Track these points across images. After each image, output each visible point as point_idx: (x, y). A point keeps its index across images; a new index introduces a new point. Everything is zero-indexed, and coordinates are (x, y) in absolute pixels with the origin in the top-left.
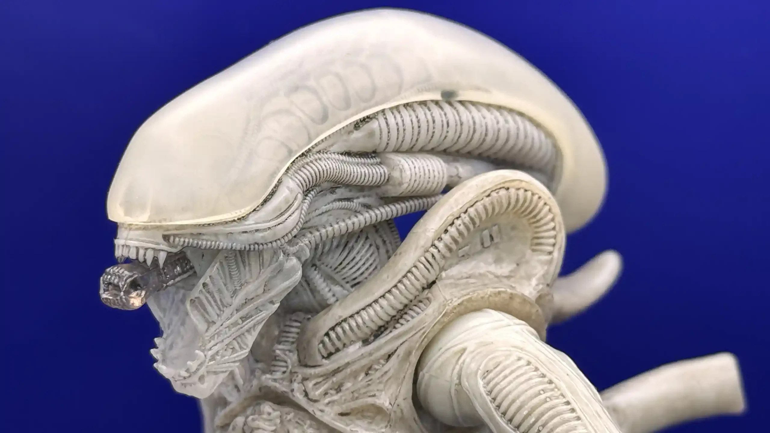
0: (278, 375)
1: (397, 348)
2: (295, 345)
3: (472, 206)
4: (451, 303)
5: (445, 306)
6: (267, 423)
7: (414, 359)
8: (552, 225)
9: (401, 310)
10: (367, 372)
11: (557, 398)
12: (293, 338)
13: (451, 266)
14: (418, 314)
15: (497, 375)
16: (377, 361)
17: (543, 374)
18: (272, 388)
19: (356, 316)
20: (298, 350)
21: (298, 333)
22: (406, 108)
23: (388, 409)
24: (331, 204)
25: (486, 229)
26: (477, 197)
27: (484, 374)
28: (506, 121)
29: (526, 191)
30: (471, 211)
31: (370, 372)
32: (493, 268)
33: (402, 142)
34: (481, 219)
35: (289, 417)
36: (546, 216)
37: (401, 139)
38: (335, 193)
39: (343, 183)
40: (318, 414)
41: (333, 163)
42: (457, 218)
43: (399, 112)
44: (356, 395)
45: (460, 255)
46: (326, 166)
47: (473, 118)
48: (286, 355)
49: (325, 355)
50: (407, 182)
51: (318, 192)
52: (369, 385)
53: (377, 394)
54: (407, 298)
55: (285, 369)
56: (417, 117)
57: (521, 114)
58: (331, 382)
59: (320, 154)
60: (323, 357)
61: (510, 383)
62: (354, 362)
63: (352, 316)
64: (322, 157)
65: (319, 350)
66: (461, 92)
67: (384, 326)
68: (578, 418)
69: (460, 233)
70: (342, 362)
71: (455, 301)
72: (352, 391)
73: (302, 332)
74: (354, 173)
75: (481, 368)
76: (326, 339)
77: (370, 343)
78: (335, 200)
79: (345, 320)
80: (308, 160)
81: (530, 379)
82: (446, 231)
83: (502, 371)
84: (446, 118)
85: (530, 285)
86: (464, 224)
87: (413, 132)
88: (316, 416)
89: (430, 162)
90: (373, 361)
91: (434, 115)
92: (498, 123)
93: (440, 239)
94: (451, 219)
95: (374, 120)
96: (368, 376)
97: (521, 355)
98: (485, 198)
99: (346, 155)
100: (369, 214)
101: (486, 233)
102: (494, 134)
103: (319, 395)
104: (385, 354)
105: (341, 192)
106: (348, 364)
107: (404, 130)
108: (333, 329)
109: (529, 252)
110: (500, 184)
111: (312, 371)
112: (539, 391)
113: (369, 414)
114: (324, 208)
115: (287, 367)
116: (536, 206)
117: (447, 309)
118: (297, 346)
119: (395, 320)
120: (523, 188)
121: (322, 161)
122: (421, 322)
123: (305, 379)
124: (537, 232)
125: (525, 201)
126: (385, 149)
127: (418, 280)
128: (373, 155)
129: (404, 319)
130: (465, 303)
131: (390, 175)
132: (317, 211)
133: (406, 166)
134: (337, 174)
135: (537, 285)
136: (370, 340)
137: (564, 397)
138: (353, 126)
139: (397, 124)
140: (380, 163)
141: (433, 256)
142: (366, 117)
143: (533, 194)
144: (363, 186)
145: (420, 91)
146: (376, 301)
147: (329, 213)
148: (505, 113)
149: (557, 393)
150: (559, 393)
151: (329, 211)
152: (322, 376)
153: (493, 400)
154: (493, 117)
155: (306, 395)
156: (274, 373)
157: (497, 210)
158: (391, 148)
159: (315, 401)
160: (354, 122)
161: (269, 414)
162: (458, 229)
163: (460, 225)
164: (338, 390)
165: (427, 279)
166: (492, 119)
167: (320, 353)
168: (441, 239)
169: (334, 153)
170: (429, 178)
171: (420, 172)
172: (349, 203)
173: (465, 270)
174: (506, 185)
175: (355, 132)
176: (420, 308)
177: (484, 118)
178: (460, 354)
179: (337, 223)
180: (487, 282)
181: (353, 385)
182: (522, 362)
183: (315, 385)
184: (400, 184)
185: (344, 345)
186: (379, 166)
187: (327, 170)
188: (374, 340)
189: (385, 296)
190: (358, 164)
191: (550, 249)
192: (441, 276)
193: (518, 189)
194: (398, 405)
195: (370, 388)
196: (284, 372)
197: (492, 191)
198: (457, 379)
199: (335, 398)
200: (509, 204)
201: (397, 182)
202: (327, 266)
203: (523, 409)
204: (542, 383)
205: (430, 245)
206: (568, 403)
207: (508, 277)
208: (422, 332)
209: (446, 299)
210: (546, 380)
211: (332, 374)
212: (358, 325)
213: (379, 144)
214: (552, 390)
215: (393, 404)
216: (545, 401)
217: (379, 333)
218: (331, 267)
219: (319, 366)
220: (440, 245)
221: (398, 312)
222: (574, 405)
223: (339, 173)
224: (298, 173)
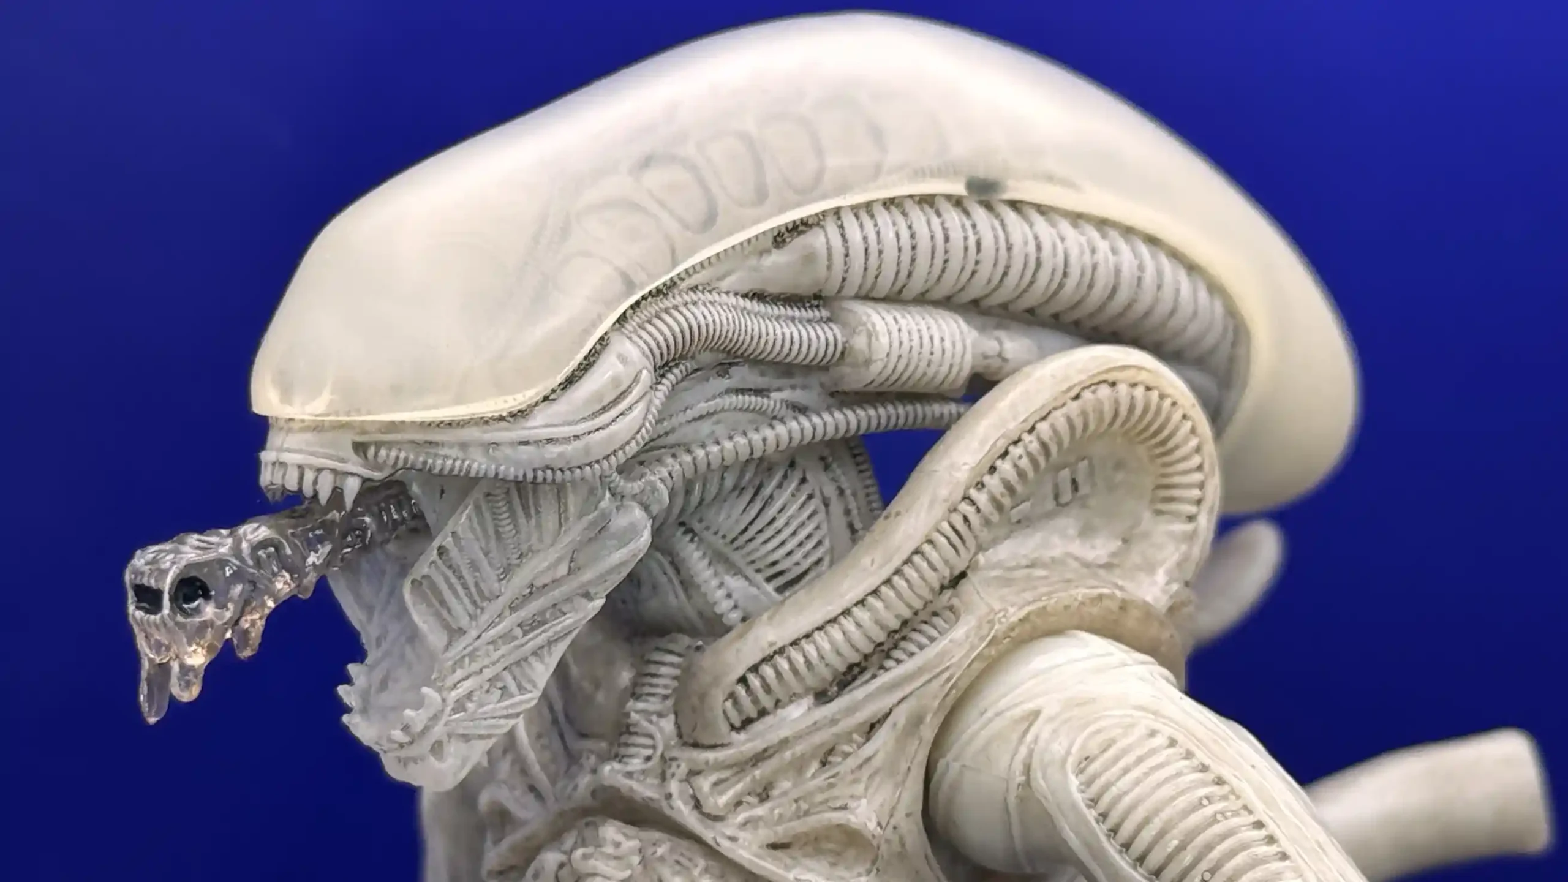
0: (636, 764)
1: (891, 710)
2: (670, 703)
3: (1044, 419)
4: (1004, 616)
5: (991, 622)
6: (613, 863)
7: (928, 732)
8: (1196, 460)
9: (896, 632)
10: (824, 760)
11: (1236, 814)
12: (666, 687)
13: (995, 542)
14: (932, 639)
15: (1106, 769)
16: (847, 737)
17: (1203, 765)
18: (623, 791)
19: (803, 642)
20: (676, 714)
21: (675, 678)
22: (887, 209)
23: (874, 836)
24: (718, 400)
25: (1064, 468)
26: (1055, 399)
27: (1080, 763)
28: (1114, 251)
29: (1148, 389)
30: (1043, 428)
31: (831, 759)
32: (1077, 548)
33: (876, 277)
34: (1060, 444)
35: (660, 851)
36: (1186, 440)
37: (872, 272)
38: (727, 376)
39: (746, 355)
40: (725, 846)
41: (722, 312)
42: (1015, 443)
43: (872, 216)
44: (804, 806)
45: (1014, 520)
46: (705, 317)
47: (1036, 238)
48: (651, 722)
49: (738, 724)
50: (882, 360)
51: (690, 371)
52: (831, 786)
53: (852, 804)
54: (909, 606)
55: (649, 752)
56: (910, 227)
57: (1152, 241)
58: (748, 779)
59: (695, 292)
60: (733, 728)
61: (1137, 782)
62: (799, 737)
63: (794, 643)
64: (699, 299)
65: (724, 712)
66: (1010, 183)
67: (858, 665)
68: (1284, 856)
69: (1021, 474)
70: (774, 738)
71: (1014, 614)
72: (796, 797)
73: (686, 676)
74: (768, 334)
75: (1074, 750)
76: (741, 691)
77: (831, 700)
78: (728, 391)
79: (781, 651)
80: (667, 303)
81: (1179, 774)
82: (993, 469)
83: (1116, 760)
84: (976, 233)
85: (1155, 583)
86: (1029, 454)
87: (899, 257)
88: (721, 850)
89: (936, 321)
90: (837, 735)
91: (947, 225)
92: (1093, 251)
93: (980, 485)
94: (1001, 445)
95: (816, 229)
96: (827, 767)
97: (1157, 726)
98: (1070, 402)
99: (756, 299)
100: (799, 423)
101: (1065, 474)
102: (1082, 274)
103: (727, 805)
104: (862, 724)
105: (741, 375)
106: (784, 743)
107: (880, 252)
108: (755, 669)
109: (1147, 515)
110: (1099, 373)
111: (711, 755)
112: (1201, 799)
113: (831, 846)
114: (703, 407)
115: (654, 747)
116: (1168, 420)
117: (997, 630)
118: (675, 704)
119: (883, 651)
120: (1141, 383)
121: (698, 308)
122: (941, 655)
123: (693, 773)
124: (1164, 476)
125: (1145, 410)
126: (839, 291)
127: (935, 570)
128: (816, 303)
129: (901, 649)
130: (1032, 617)
131: (847, 345)
132: (689, 411)
133: (880, 326)
134: (730, 334)
135: (1168, 583)
136: (830, 693)
137: (1250, 812)
138: (770, 240)
139: (865, 238)
140: (829, 320)
141: (966, 519)
142: (798, 223)
143: (1162, 397)
144: (788, 364)
145: (920, 174)
146: (846, 612)
147: (715, 418)
148: (1113, 234)
149: (1233, 804)
150: (1240, 803)
151: (715, 413)
152: (729, 767)
153: (1101, 818)
154: (1083, 239)
155: (697, 805)
156: (625, 760)
157: (1092, 427)
158: (851, 289)
159: (717, 818)
160: (773, 229)
161: (617, 845)
162: (1016, 466)
163: (1020, 457)
164: (764, 796)
165: (952, 569)
166: (1081, 245)
167: (728, 718)
168: (983, 486)
169: (727, 293)
170: (932, 354)
171: (911, 340)
172: (759, 399)
173: (1023, 551)
174: (1111, 377)
175: (774, 251)
176: (935, 627)
177: (1063, 239)
178: (1027, 724)
179: (731, 438)
180: (1069, 576)
181: (795, 786)
182: (1159, 741)
183: (716, 784)
184: (868, 362)
185: (778, 703)
186: (824, 325)
187: (707, 325)
188: (838, 694)
189: (865, 603)
190: (778, 318)
191: (1192, 509)
192: (977, 562)
193: (1134, 385)
194: (895, 828)
195: (835, 792)
196: (648, 759)
197: (1083, 389)
198: (1023, 774)
199: (760, 811)
200: (1116, 415)
201: (861, 359)
202: (716, 533)
203: (1168, 837)
204: (1204, 784)
205: (960, 498)
206: (1259, 825)
207: (1108, 566)
208: (946, 675)
209: (992, 610)
210: (1209, 776)
211: (751, 764)
212: (808, 663)
213: (827, 280)
214: (1225, 798)
215: (884, 826)
216: (1214, 820)
217: (849, 678)
218: (724, 537)
219: (722, 746)
220: (981, 498)
221: (889, 636)
222: (1272, 828)
223: (733, 335)
224: (644, 329)
